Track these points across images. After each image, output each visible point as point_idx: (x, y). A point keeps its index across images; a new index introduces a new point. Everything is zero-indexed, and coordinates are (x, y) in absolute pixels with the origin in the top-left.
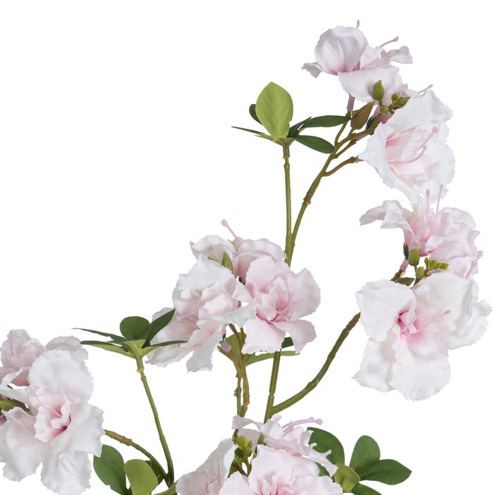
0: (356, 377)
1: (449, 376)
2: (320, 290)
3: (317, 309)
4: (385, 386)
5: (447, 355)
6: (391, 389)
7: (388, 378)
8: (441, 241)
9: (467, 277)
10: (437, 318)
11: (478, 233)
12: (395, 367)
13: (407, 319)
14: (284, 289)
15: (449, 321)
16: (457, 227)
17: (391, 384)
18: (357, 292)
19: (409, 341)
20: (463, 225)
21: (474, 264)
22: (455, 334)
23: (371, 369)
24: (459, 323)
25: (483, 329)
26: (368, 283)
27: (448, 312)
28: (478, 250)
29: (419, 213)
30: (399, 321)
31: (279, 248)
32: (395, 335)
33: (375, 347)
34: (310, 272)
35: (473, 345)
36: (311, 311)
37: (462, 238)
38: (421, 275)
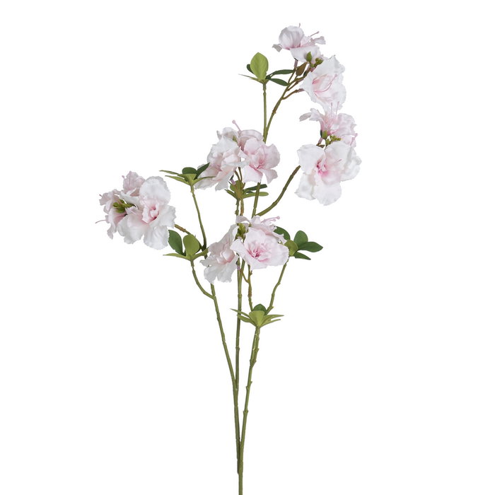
0: (296, 193)
1: (341, 193)
2: (279, 155)
3: (278, 165)
4: (310, 197)
6: (314, 199)
7: (312, 193)
8: (338, 128)
9: (351, 145)
10: (335, 164)
11: (356, 125)
12: (315, 187)
13: (321, 164)
14: (263, 153)
15: (341, 166)
16: (346, 122)
17: (314, 196)
18: (298, 150)
19: (322, 176)
20: (349, 121)
21: (353, 139)
22: (344, 172)
23: (304, 189)
24: (346, 166)
25: (357, 171)
26: (303, 146)
27: (340, 160)
28: (356, 133)
29: (328, 115)
30: (318, 166)
31: (260, 134)
32: (315, 171)
33: (306, 177)
34: (275, 146)
36: (275, 165)
37: (348, 127)
38: (328, 143)
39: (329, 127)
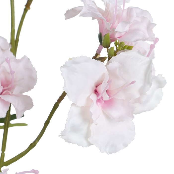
0: (61, 135)
1: (134, 134)
2: (36, 72)
3: (35, 86)
4: (85, 143)
5: (133, 117)
6: (90, 144)
7: (87, 136)
8: (127, 28)
9: (148, 56)
10: (124, 88)
11: (155, 25)
12: (93, 126)
13: (101, 89)
15: (134, 91)
16: (139, 20)
17: (90, 140)
18: (62, 67)
19: (103, 107)
20: (143, 18)
21: (152, 47)
22: (138, 101)
23: (74, 129)
24: (142, 91)
25: (159, 98)
26: (70, 59)
27: (133, 82)
28: (156, 37)
29: (110, 9)
30: (96, 92)
31: (5, 40)
32: (92, 101)
33: (76, 111)
34: (29, 59)
35: (152, 110)
36: (30, 88)
37: (143, 27)
38: (112, 54)
39: (113, 29)
